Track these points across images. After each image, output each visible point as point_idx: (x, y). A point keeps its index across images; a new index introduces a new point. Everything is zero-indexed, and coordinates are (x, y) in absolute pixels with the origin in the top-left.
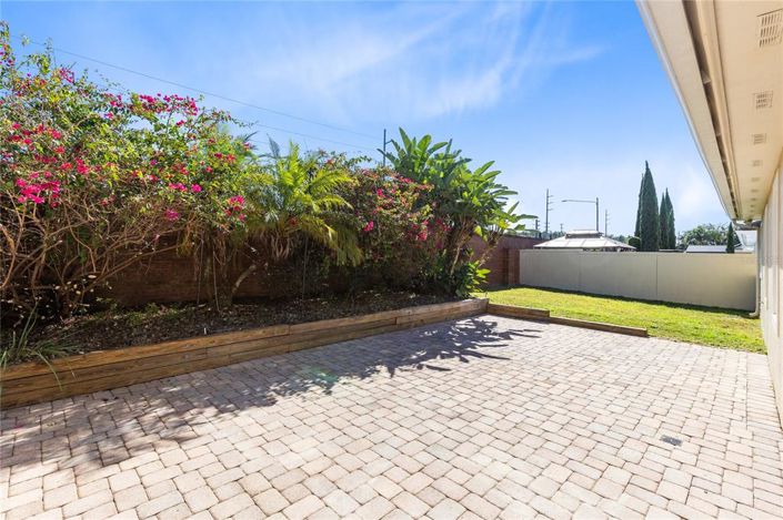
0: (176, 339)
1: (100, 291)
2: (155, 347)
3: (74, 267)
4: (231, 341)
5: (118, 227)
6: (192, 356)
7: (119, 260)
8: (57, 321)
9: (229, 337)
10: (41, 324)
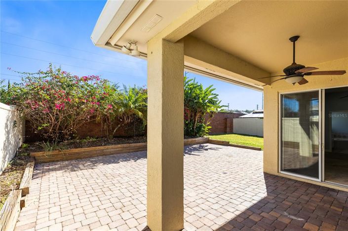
0: (95, 146)
1: (74, 133)
2: (88, 148)
3: (67, 125)
4: (111, 148)
5: (78, 114)
6: (99, 152)
7: (79, 123)
8: (62, 141)
9: (110, 146)
10: (59, 142)
